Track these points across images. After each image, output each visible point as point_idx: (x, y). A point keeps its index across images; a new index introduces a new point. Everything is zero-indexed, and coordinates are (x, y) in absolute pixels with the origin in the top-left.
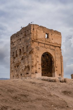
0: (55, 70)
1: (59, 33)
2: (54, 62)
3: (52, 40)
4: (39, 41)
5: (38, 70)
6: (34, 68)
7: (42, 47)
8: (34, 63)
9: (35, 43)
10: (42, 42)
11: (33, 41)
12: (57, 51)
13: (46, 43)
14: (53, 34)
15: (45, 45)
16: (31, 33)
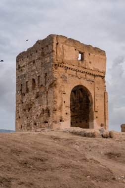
0: (95, 116)
1: (102, 52)
2: (92, 103)
3: (89, 65)
4: (67, 65)
5: (64, 116)
6: (58, 113)
7: (73, 76)
8: (58, 105)
9: (59, 68)
10: (72, 67)
11: (56, 65)
12: (98, 83)
13: (80, 69)
14: (91, 54)
15: (78, 73)
16: (53, 51)
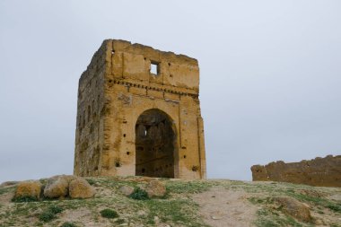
0: (180, 155)
1: (194, 62)
2: (176, 135)
3: (169, 79)
4: (130, 81)
5: (123, 157)
6: (112, 154)
7: (140, 95)
8: (113, 140)
9: (116, 86)
10: (138, 83)
11: (110, 81)
12: (186, 105)
13: (153, 85)
14: (172, 64)
15: (150, 92)
16: (106, 62)
